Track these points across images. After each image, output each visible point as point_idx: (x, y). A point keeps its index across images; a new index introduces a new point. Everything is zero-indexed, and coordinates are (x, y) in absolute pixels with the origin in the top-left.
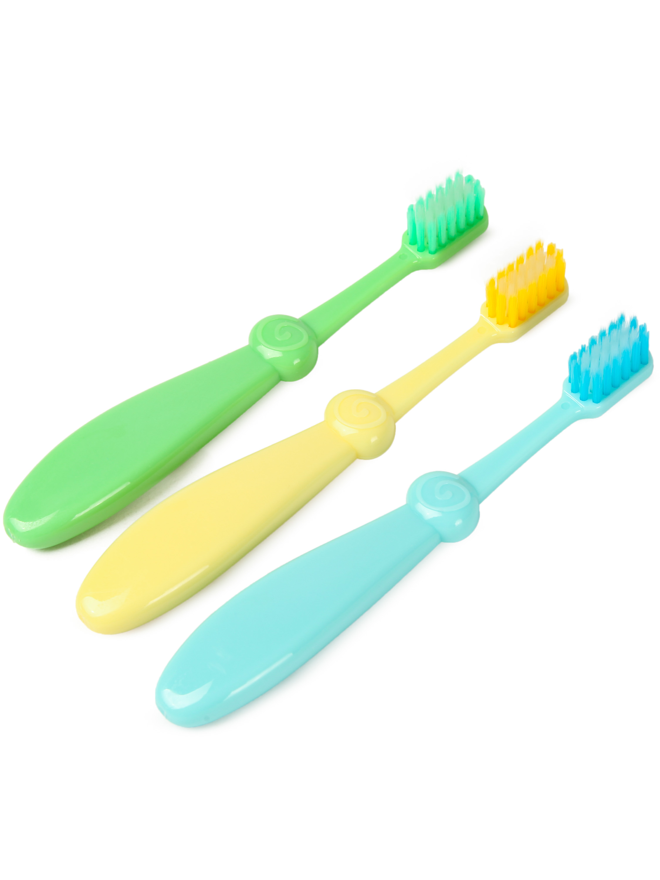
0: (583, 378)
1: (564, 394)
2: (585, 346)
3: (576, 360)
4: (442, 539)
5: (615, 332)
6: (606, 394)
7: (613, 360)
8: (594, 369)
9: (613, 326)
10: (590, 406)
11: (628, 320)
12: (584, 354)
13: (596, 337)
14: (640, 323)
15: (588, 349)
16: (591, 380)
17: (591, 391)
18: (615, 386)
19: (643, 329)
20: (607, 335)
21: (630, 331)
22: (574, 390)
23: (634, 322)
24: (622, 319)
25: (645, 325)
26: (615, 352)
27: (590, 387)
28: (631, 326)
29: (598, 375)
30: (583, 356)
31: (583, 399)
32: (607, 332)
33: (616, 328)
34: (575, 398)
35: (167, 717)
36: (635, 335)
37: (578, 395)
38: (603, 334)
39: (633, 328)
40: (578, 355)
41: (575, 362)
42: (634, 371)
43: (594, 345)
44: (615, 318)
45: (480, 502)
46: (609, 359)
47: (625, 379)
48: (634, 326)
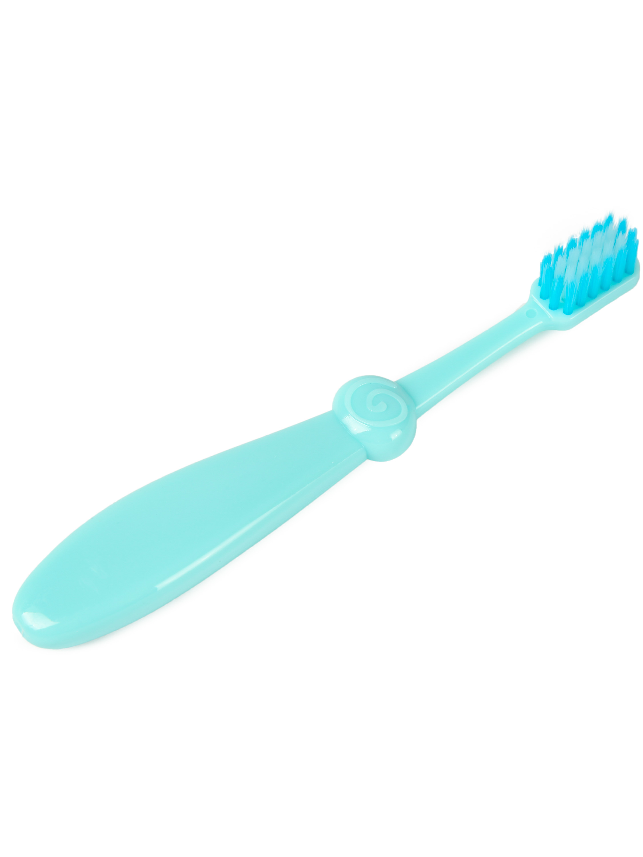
0: (556, 284)
1: (531, 298)
2: (562, 247)
3: (550, 264)
4: (369, 457)
5: (599, 235)
6: (579, 304)
7: (592, 268)
8: (569, 277)
9: (598, 228)
10: (559, 316)
11: (616, 222)
12: (560, 257)
13: (577, 239)
14: (630, 226)
15: (566, 251)
16: (565, 288)
17: (562, 299)
18: (591, 297)
19: (633, 234)
20: (590, 237)
21: (617, 236)
22: (543, 296)
23: (623, 225)
24: (610, 219)
25: (636, 230)
26: (596, 259)
27: (563, 294)
28: (619, 232)
29: (573, 285)
30: (558, 260)
31: (553, 307)
32: (590, 234)
33: (601, 230)
34: (543, 305)
35: (23, 635)
36: (622, 240)
37: (548, 302)
38: (585, 235)
39: (621, 233)
40: (553, 257)
41: (548, 266)
42: (616, 280)
43: (573, 248)
44: (601, 218)
45: (419, 415)
46: (589, 266)
47: (604, 288)
48: (622, 231)
